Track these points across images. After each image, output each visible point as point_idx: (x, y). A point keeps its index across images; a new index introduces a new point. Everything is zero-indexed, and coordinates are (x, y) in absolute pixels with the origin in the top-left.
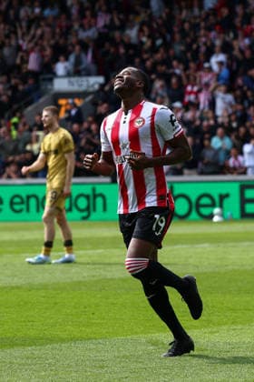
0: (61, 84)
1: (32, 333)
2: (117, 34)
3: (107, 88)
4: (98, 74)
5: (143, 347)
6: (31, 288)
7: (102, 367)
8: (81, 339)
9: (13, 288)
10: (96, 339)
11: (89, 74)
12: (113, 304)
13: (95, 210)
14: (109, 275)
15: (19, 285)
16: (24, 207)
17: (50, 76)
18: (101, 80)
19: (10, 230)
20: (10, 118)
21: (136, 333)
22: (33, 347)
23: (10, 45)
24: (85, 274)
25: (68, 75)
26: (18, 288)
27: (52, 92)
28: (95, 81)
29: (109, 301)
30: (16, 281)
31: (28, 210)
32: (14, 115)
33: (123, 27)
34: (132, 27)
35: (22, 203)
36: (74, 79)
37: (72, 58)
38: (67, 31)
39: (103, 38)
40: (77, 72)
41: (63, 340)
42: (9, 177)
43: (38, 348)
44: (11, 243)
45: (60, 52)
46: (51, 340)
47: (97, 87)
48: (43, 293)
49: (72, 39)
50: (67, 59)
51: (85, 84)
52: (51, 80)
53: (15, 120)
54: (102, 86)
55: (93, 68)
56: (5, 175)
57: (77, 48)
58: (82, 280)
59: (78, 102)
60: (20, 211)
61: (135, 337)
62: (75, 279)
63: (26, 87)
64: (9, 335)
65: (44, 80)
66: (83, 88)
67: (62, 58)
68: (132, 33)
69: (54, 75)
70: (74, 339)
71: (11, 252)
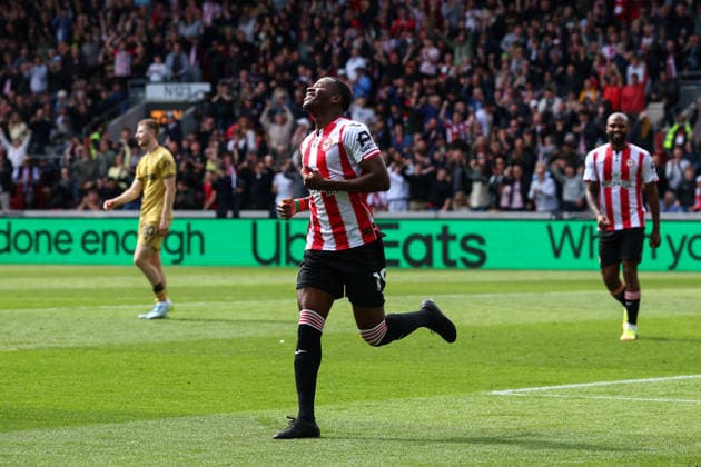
0: (155, 92)
1: (111, 406)
2: (228, 30)
3: (215, 99)
4: (204, 80)
5: (252, 427)
6: (110, 349)
7: (198, 451)
8: (172, 415)
9: (87, 349)
10: (191, 415)
11: (191, 79)
12: (215, 371)
13: (189, 251)
14: (211, 335)
15: (95, 345)
16: (100, 246)
17: (141, 81)
18: (206, 87)
19: (88, 275)
20: (88, 134)
21: (244, 408)
22: (111, 424)
23: (92, 41)
24: (180, 333)
25: (165, 80)
26: (95, 349)
27: (144, 102)
28: (199, 89)
29: (209, 367)
30: (91, 341)
31: (104, 251)
32: (94, 129)
33: (235, 22)
34: (246, 23)
35: (97, 241)
36: (172, 86)
37: (170, 59)
38: (163, 26)
39: (210, 34)
41: (149, 416)
42: (86, 208)
43: (118, 425)
44: (86, 292)
45: (155, 51)
46: (134, 416)
47: (201, 96)
48: (125, 356)
49: (171, 36)
50: (163, 61)
51: (186, 91)
52: (143, 86)
53: (95, 136)
54: (209, 95)
55: (197, 72)
56: (81, 207)
57: (176, 47)
58: (174, 339)
59: (178, 115)
60: (95, 251)
61: (239, 413)
62: (167, 339)
63: (111, 94)
64: (82, 408)
65: (134, 86)
66: (183, 98)
67: (157, 59)
68: (248, 29)
70: (163, 415)
71: (85, 304)
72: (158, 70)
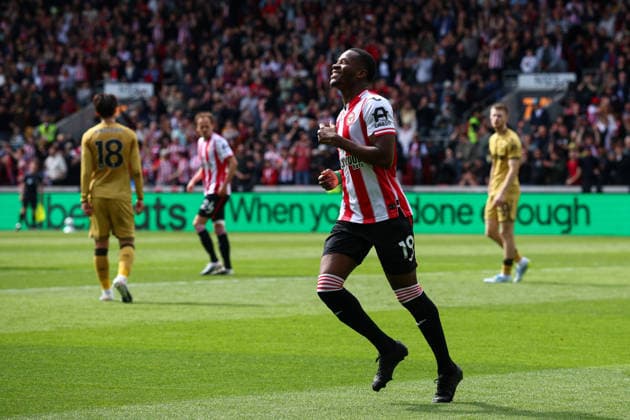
0: (526, 82)
1: (493, 359)
2: (590, 26)
3: (580, 88)
4: (569, 70)
5: (619, 379)
6: (491, 308)
7: (573, 400)
8: (548, 368)
9: (471, 308)
10: (565, 368)
11: (557, 70)
12: (584, 329)
14: (579, 296)
15: (478, 305)
17: (513, 72)
18: (572, 77)
19: (468, 243)
20: (468, 118)
21: (611, 363)
22: (494, 376)
23: (471, 37)
24: (553, 295)
25: (536, 71)
26: (478, 308)
27: (517, 91)
28: (565, 78)
29: (579, 326)
30: (476, 301)
32: (472, 115)
33: (597, 19)
34: (607, 20)
36: (542, 77)
37: (540, 52)
38: (534, 23)
39: (575, 31)
40: (544, 67)
41: (527, 369)
42: (467, 184)
43: (500, 376)
44: (468, 258)
45: (530, 47)
46: (513, 369)
47: (566, 86)
48: (504, 315)
49: (539, 32)
50: (534, 54)
51: (553, 81)
52: (515, 77)
53: (473, 120)
54: (572, 86)
55: (563, 64)
56: (462, 182)
57: (546, 41)
58: (548, 300)
59: (545, 102)
61: (608, 367)
62: (542, 300)
63: (488, 84)
64: (467, 361)
65: (508, 76)
66: (551, 87)
68: (608, 25)
69: (520, 71)
70: (540, 368)
71: (468, 268)
72: (529, 62)
